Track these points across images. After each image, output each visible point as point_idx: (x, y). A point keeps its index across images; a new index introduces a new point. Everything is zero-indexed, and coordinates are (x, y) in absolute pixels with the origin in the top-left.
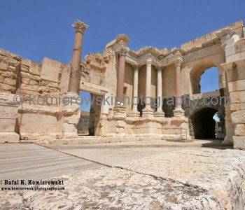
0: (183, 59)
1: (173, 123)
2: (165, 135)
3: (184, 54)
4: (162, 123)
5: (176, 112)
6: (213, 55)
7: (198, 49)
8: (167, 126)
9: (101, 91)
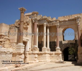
0: (60, 24)
1: (56, 54)
2: (52, 60)
3: (60, 22)
4: (50, 54)
5: (57, 49)
6: (72, 25)
7: (66, 21)
8: (53, 56)
9: (27, 40)
